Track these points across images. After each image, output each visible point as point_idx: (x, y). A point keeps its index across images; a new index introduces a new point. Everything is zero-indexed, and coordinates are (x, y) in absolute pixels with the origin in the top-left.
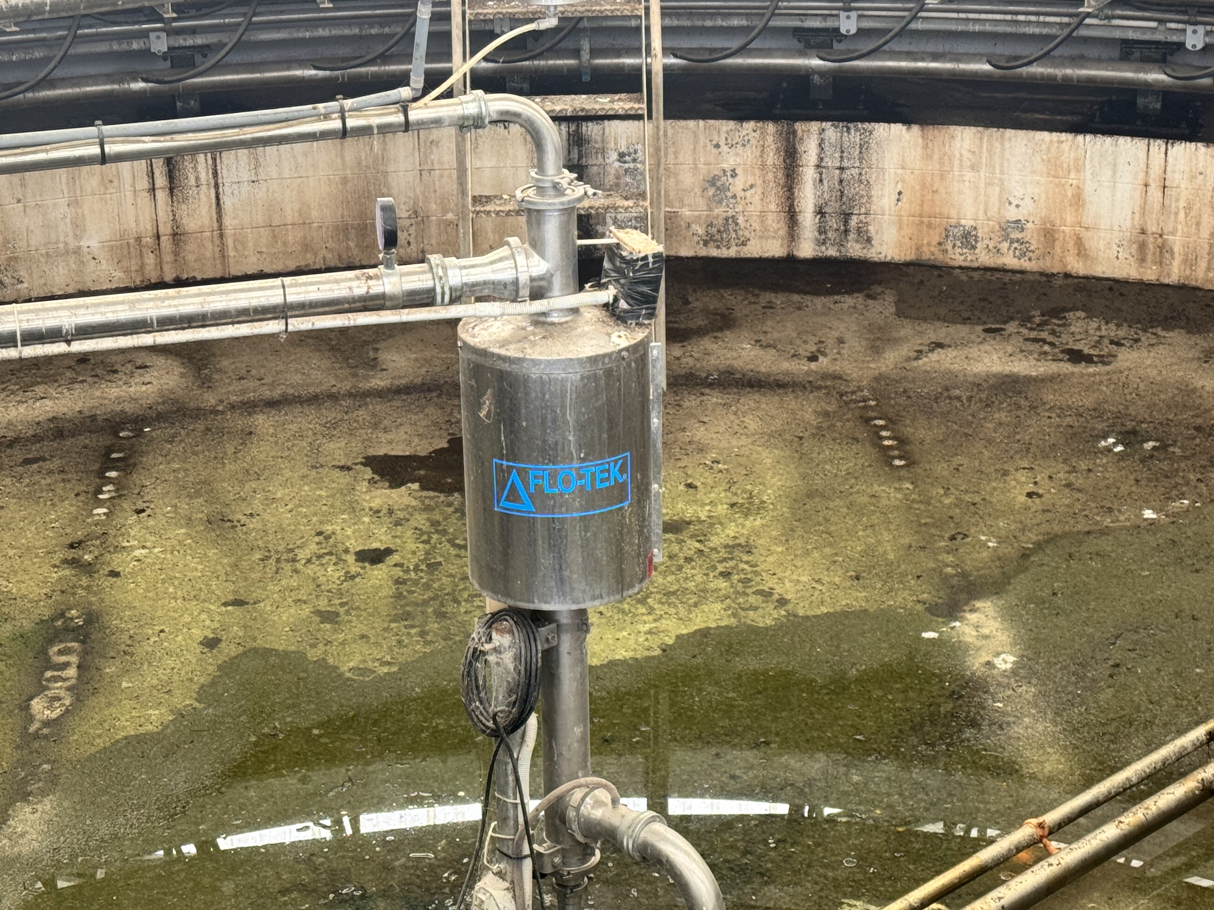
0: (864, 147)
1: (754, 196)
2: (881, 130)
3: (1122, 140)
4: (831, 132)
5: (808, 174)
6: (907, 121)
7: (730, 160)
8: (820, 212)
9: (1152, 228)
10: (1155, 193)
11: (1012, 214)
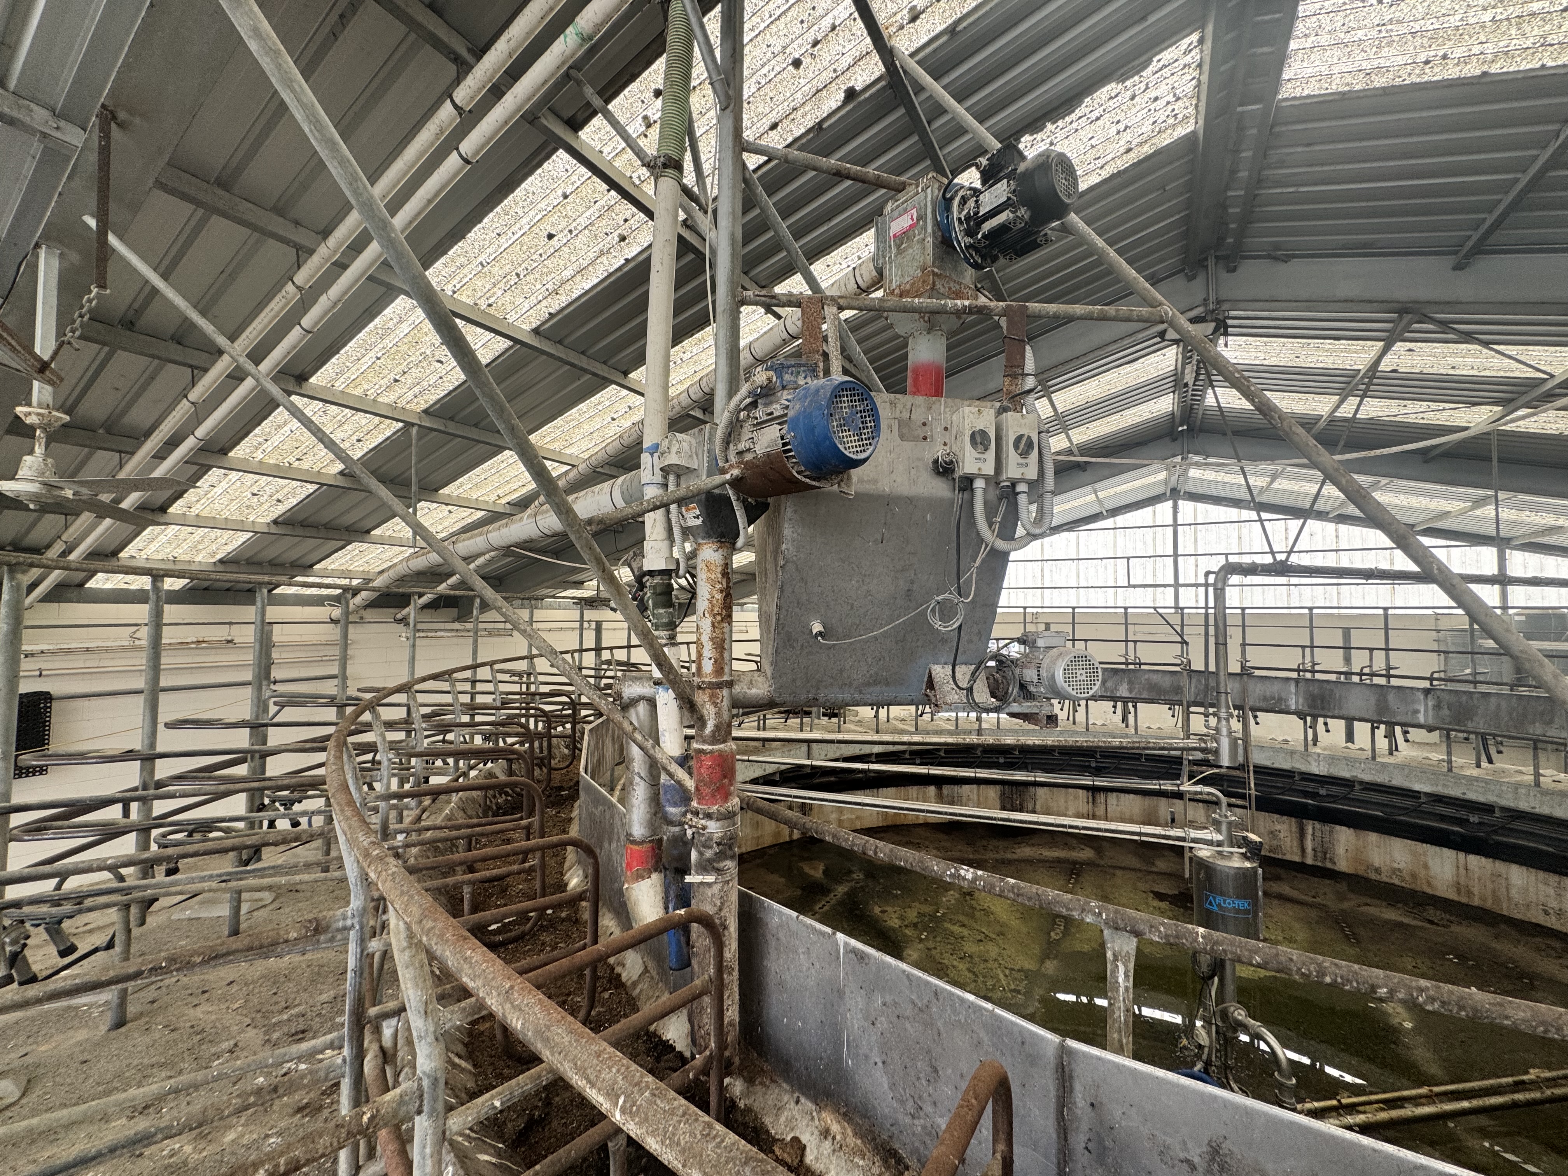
0: (1331, 832)
1: (1288, 840)
2: (1338, 827)
3: (1445, 850)
4: (1318, 825)
5: (1309, 837)
6: (1349, 826)
7: (1278, 827)
8: (1314, 850)
9: (1462, 882)
10: (1462, 871)
11: (1396, 865)
